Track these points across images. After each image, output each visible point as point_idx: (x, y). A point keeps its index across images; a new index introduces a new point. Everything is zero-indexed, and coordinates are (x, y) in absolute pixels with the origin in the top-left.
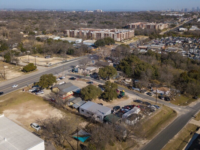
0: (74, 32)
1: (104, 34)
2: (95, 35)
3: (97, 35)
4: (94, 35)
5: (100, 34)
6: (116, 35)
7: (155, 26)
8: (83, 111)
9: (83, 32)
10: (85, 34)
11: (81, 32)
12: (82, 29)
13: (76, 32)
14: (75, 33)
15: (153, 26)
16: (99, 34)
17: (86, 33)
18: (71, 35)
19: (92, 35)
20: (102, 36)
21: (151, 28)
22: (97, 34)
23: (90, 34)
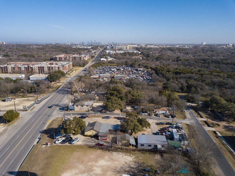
0: (6, 67)
1: (48, 68)
2: (37, 69)
3: (39, 69)
4: (35, 69)
5: (43, 67)
6: (62, 67)
7: (80, 57)
8: (142, 145)
9: (20, 66)
10: (23, 69)
11: (17, 67)
12: (18, 64)
13: (10, 68)
14: (8, 68)
15: (79, 58)
16: (41, 68)
17: (24, 67)
18: (3, 71)
19: (32, 69)
20: (45, 69)
21: (77, 59)
22: (39, 67)
23: (30, 68)
